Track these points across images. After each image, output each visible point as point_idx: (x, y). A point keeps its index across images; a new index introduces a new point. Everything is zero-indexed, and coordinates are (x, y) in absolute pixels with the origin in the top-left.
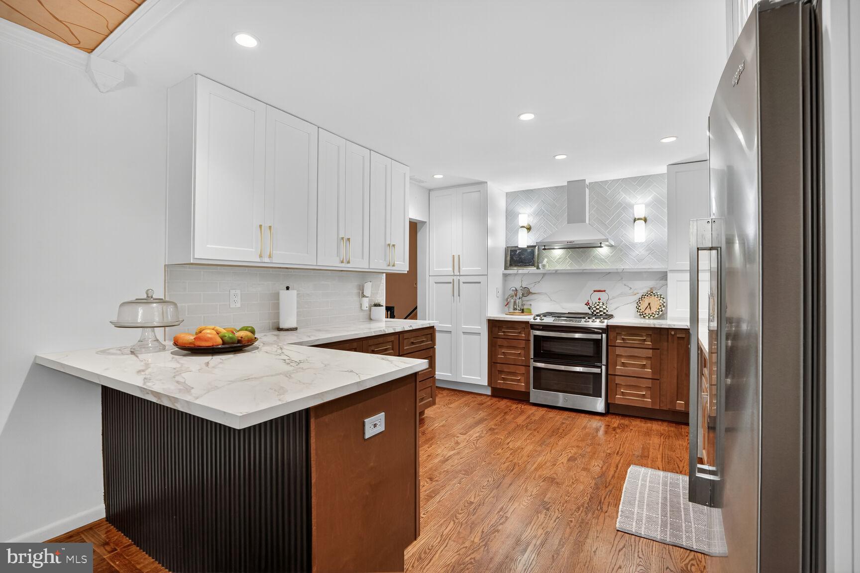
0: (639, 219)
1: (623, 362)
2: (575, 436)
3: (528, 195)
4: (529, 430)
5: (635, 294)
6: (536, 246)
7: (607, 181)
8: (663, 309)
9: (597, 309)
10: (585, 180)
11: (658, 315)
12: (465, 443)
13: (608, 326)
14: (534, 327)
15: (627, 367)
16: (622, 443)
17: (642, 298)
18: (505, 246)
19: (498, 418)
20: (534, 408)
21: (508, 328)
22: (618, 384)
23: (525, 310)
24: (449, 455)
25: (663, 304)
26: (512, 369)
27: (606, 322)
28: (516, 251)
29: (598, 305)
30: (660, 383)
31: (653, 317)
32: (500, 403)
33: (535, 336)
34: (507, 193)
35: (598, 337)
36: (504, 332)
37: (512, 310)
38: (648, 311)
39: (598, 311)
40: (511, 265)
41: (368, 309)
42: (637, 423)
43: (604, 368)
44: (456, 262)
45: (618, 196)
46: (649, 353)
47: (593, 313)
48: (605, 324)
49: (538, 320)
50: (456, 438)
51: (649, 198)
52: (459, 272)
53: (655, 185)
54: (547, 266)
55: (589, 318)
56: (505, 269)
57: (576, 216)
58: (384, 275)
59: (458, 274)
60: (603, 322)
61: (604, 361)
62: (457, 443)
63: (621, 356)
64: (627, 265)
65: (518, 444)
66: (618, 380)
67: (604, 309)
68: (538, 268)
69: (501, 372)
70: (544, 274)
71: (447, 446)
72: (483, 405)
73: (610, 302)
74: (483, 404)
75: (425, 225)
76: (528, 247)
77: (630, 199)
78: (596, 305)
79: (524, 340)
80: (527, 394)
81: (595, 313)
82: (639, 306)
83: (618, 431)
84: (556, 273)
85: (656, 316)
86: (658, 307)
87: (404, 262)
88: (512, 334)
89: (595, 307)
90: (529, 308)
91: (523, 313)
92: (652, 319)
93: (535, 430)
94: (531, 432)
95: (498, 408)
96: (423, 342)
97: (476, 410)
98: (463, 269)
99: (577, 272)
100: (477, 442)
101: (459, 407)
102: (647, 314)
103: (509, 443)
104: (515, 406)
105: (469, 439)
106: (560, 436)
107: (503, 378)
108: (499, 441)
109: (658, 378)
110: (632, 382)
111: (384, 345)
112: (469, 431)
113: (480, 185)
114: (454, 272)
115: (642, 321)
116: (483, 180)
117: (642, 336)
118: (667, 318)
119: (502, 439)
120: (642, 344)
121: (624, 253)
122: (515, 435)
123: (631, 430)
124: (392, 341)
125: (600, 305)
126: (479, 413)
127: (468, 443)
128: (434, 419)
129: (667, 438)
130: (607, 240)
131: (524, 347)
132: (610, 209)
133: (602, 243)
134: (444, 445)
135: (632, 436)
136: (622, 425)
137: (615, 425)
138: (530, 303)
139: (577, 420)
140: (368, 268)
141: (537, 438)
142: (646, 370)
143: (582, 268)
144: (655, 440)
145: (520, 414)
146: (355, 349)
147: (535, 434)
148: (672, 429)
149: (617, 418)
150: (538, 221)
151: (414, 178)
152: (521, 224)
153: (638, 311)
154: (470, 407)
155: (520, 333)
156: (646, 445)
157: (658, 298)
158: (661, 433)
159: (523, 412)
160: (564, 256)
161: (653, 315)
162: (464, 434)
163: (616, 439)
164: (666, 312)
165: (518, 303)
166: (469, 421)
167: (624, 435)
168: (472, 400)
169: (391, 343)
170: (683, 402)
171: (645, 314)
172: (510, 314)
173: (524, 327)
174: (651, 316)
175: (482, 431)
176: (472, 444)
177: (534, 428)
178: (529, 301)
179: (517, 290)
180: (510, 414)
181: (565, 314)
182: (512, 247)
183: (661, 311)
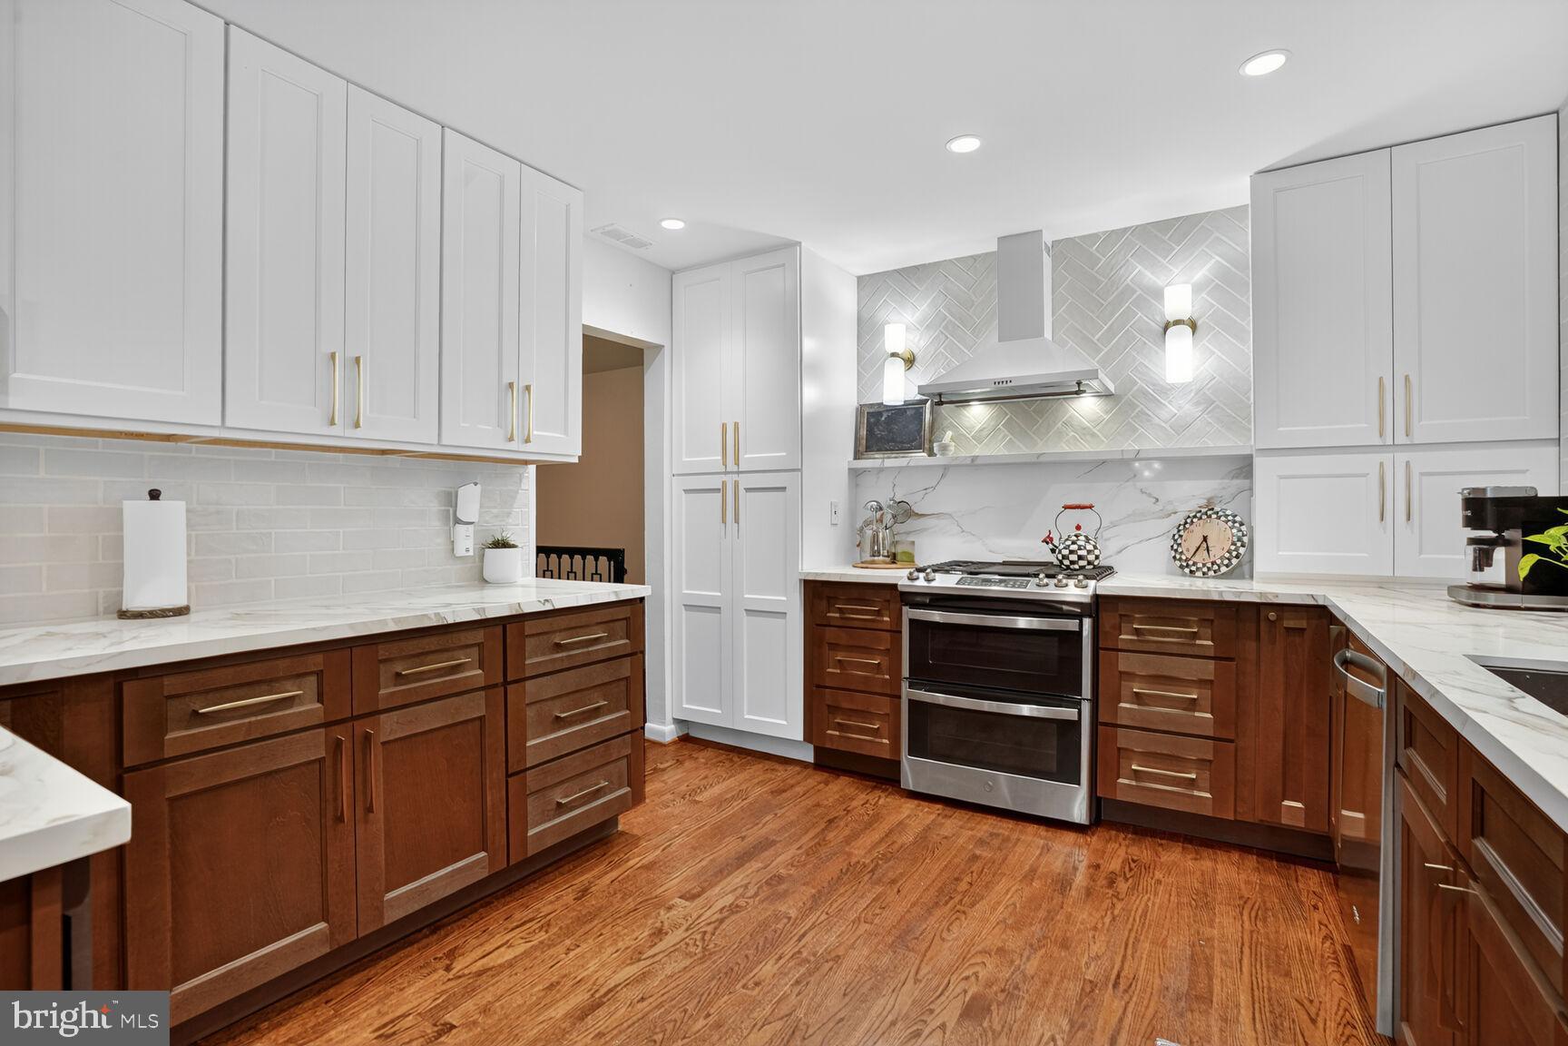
0: (1177, 322)
1: (1137, 693)
2: (1001, 908)
3: (910, 277)
4: (879, 882)
5: (1170, 515)
6: (923, 402)
7: (1094, 237)
8: (1242, 550)
9: (1072, 552)
10: (1041, 231)
11: (1227, 566)
13: (1097, 596)
14: (910, 598)
15: (1147, 705)
16: (1133, 935)
17: (1186, 523)
18: (855, 404)
19: (805, 839)
20: (911, 805)
21: (849, 601)
22: (1123, 749)
23: (899, 557)
24: (611, 984)
25: (1240, 540)
26: (861, 702)
27: (1093, 588)
28: (880, 414)
29: (1074, 543)
30: (1236, 750)
31: (1215, 572)
32: (830, 786)
33: (915, 623)
34: (860, 279)
35: (1072, 625)
36: (840, 611)
37: (867, 557)
38: (1201, 558)
39: (1074, 557)
40: (868, 449)
41: (471, 553)
42: (1173, 855)
43: (1086, 706)
44: (731, 441)
45: (1123, 269)
46: (1208, 669)
47: (1061, 562)
48: (1090, 591)
49: (921, 583)
50: (662, 913)
51: (1202, 273)
52: (737, 464)
53: (1218, 238)
54: (953, 448)
55: (1048, 576)
56: (855, 458)
57: (1021, 323)
58: (532, 469)
59: (735, 469)
60: (1086, 587)
61: (1087, 689)
62: (659, 933)
63: (1130, 676)
64: (1152, 442)
65: (831, 939)
66: (1124, 739)
67: (1089, 552)
68: (931, 453)
69: (834, 709)
70: (946, 468)
71: (624, 944)
72: (784, 795)
73: (1105, 534)
74: (784, 791)
75: (661, 354)
76: (907, 403)
77: (1151, 278)
78: (1069, 543)
79: (886, 631)
80: (896, 765)
81: (1066, 562)
82: (1179, 545)
83: (1122, 886)
84: (975, 464)
85: (1224, 569)
86: (1228, 545)
87: (566, 432)
88: (861, 614)
89: (1067, 547)
90: (910, 551)
91: (894, 563)
92: (1213, 577)
93: (893, 882)
94: (879, 889)
95: (818, 805)
96: (597, 641)
97: (756, 812)
98: (746, 456)
99: (1024, 460)
100: (716, 929)
101: (720, 802)
102: (1200, 565)
103: (803, 935)
104: (863, 797)
105: (699, 917)
106: (958, 907)
107: (838, 723)
108: (780, 926)
109: (1232, 737)
110: (1164, 745)
111: (446, 655)
112: (712, 886)
113: (782, 251)
114: (725, 464)
115: (1187, 583)
116: (791, 238)
117: (1186, 624)
118: (1252, 577)
119: (790, 918)
120: (1188, 644)
121: (1142, 412)
122: (831, 905)
123: (1159, 882)
124: (478, 645)
125: (1079, 543)
126: (764, 821)
127: (691, 931)
128: (634, 841)
129: (1260, 915)
130: (1093, 374)
131: (888, 650)
132: (1105, 304)
133: (1084, 382)
134: (615, 942)
135: (1160, 908)
136: (1133, 865)
137: (1115, 865)
138: (911, 539)
139: (1016, 844)
140: (436, 442)
141: (890, 917)
142: (1197, 714)
143: (1037, 450)
144: (1227, 927)
145: (869, 825)
146: (319, 674)
147: (889, 899)
148: (1271, 880)
149: (1121, 840)
150: (931, 343)
151: (607, 229)
152: (890, 349)
153: (1174, 557)
154: (745, 801)
155: (878, 613)
156: (1201, 945)
157: (1227, 522)
158: (1241, 898)
159: (877, 818)
160: (993, 423)
161: (1216, 567)
162: (690, 897)
163: (1114, 919)
164: (1251, 561)
165: (883, 540)
166: (730, 847)
167: (1137, 903)
168: (761, 778)
169: (476, 649)
170: (1299, 805)
171: (1194, 564)
172: (865, 565)
173: (888, 597)
174: (1209, 569)
175: (746, 886)
176: (699, 937)
177: (891, 875)
178: (911, 532)
179: (881, 509)
180: (842, 824)
181: (994, 564)
182: (872, 405)
183: (1237, 557)
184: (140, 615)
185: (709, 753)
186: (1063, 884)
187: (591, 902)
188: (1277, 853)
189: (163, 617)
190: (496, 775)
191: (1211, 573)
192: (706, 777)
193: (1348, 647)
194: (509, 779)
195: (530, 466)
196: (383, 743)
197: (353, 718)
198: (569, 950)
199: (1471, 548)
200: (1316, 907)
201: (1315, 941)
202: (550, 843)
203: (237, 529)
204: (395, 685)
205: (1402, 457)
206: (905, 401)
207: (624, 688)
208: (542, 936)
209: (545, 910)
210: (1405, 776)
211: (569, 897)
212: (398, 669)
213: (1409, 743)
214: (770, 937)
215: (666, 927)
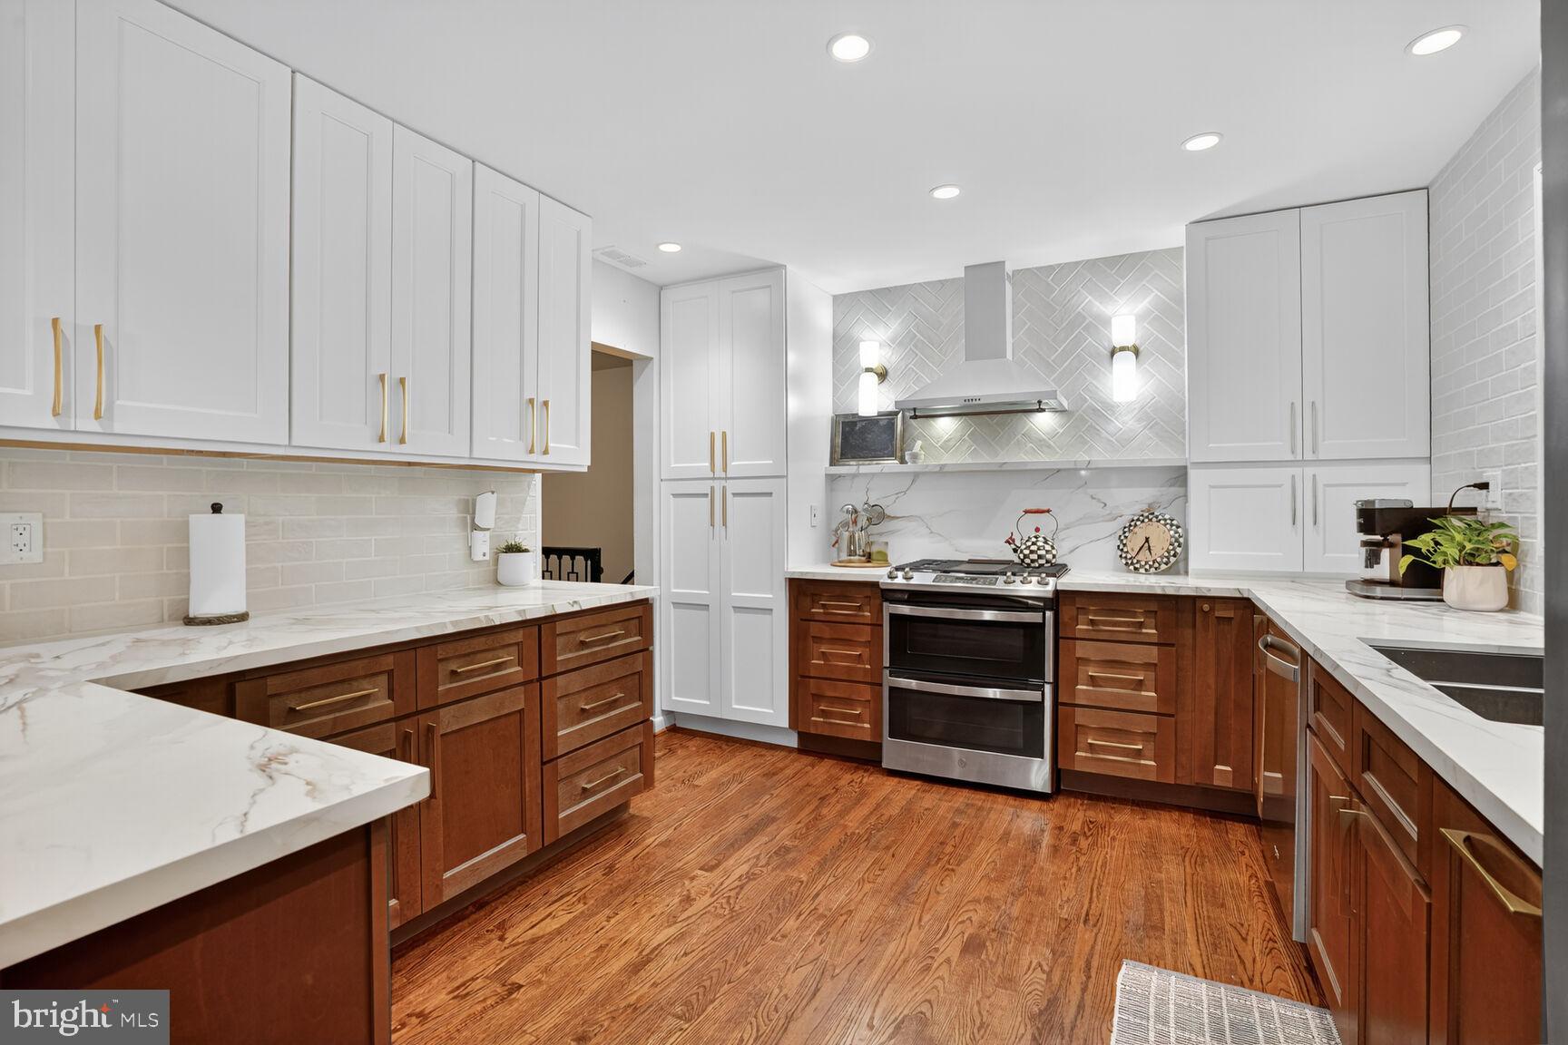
0: (1123, 349)
1: (1091, 676)
2: (984, 866)
3: (881, 299)
4: (875, 848)
5: (1116, 518)
6: (896, 414)
7: (1052, 266)
8: (1178, 550)
9: (1032, 552)
10: (1004, 262)
11: (1166, 564)
12: (706, 900)
13: (1057, 592)
14: (890, 595)
15: (1101, 686)
16: (1096, 882)
17: (1130, 525)
18: (832, 414)
19: (803, 815)
20: (893, 782)
22: (1080, 725)
23: (874, 557)
24: (655, 943)
25: (1177, 541)
26: (841, 690)
27: (1052, 584)
28: (854, 423)
29: (1034, 544)
30: (1176, 723)
31: (1156, 569)
32: (815, 769)
33: (893, 617)
34: (835, 298)
35: (1036, 618)
36: (824, 606)
37: (844, 556)
38: (1143, 556)
39: (1034, 557)
40: (843, 455)
41: (487, 558)
42: (1124, 816)
43: (1048, 689)
44: (718, 448)
45: (1075, 298)
46: (1152, 654)
47: (1023, 561)
48: (1050, 588)
49: (900, 580)
50: (687, 883)
51: (1143, 304)
52: (725, 470)
53: (1157, 274)
54: (922, 457)
55: (1014, 574)
56: (831, 465)
57: (983, 345)
58: (538, 477)
59: (723, 475)
60: (1047, 584)
61: (1049, 676)
62: (688, 900)
63: (1086, 661)
64: (1101, 455)
65: (840, 897)
66: (1081, 717)
67: (1047, 552)
68: (902, 461)
69: (818, 697)
70: (916, 475)
71: (657, 911)
72: (775, 778)
73: (1062, 535)
74: (774, 774)
75: (650, 366)
76: (880, 414)
77: (1105, 309)
78: (1029, 543)
79: (868, 624)
80: (877, 747)
81: (1027, 561)
82: (1125, 545)
83: (1084, 843)
84: (942, 472)
85: (1163, 567)
86: (1166, 545)
87: (577, 444)
88: (842, 610)
89: (1028, 547)
90: (884, 551)
91: (869, 562)
92: (1155, 574)
93: (888, 848)
94: (876, 855)
95: (808, 785)
96: (614, 638)
97: (755, 793)
98: (733, 464)
99: (985, 469)
100: (738, 894)
101: (718, 786)
102: (1143, 563)
103: (817, 895)
104: (848, 777)
105: (722, 884)
106: (948, 866)
107: (823, 710)
108: (794, 888)
109: (1172, 711)
110: (1113, 720)
111: (490, 655)
112: (726, 858)
113: (770, 273)
114: (713, 470)
115: (1132, 579)
116: (776, 261)
117: (1134, 615)
118: (1186, 573)
119: (802, 882)
120: (1136, 633)
121: (1091, 426)
122: (837, 868)
123: (1114, 839)
124: (517, 644)
125: (1038, 544)
126: (761, 802)
127: (715, 898)
128: (647, 822)
129: (1198, 861)
130: (1053, 395)
131: (869, 642)
132: (1059, 329)
133: (1044, 401)
134: (650, 909)
135: (1117, 860)
136: (1091, 826)
137: (1076, 826)
138: (883, 539)
139: (988, 813)
140: (468, 456)
141: (889, 876)
142: (1143, 693)
143: (999, 460)
144: (1173, 871)
145: (858, 801)
146: (390, 673)
147: (886, 862)
148: (1206, 833)
149: (1078, 805)
150: (902, 359)
151: (606, 250)
152: (865, 364)
153: (1121, 556)
154: (742, 784)
155: (860, 608)
156: (1153, 887)
157: (1165, 525)
158: (1182, 848)
159: (864, 794)
160: (959, 434)
161: (1156, 565)
162: (710, 869)
163: (1079, 869)
164: (1186, 559)
165: (859, 539)
166: (734, 825)
167: (1098, 858)
168: (752, 763)
169: (516, 648)
170: (1229, 769)
171: (1138, 562)
172: (842, 564)
173: (869, 594)
174: (1151, 566)
175: (758, 858)
176: (724, 901)
177: (884, 843)
178: (883, 533)
179: (856, 512)
180: (834, 800)
181: (962, 562)
182: (846, 416)
183: (1174, 556)
184: (208, 622)
185: (698, 741)
186: (1034, 844)
187: (619, 877)
188: (1210, 811)
189: (229, 623)
190: (533, 763)
191: (1153, 570)
192: (700, 764)
193: (1268, 633)
194: (545, 767)
195: (536, 474)
196: (442, 735)
197: (418, 713)
198: (609, 918)
199: (1364, 549)
200: (1243, 853)
201: (1243, 879)
202: (577, 824)
203: (283, 538)
204: (451, 683)
205: (1309, 471)
206: (879, 412)
207: (637, 681)
208: (580, 907)
209: (579, 885)
210: (1316, 735)
211: (598, 874)
212: (454, 668)
213: (1317, 708)
214: (788, 897)
215: (693, 896)
